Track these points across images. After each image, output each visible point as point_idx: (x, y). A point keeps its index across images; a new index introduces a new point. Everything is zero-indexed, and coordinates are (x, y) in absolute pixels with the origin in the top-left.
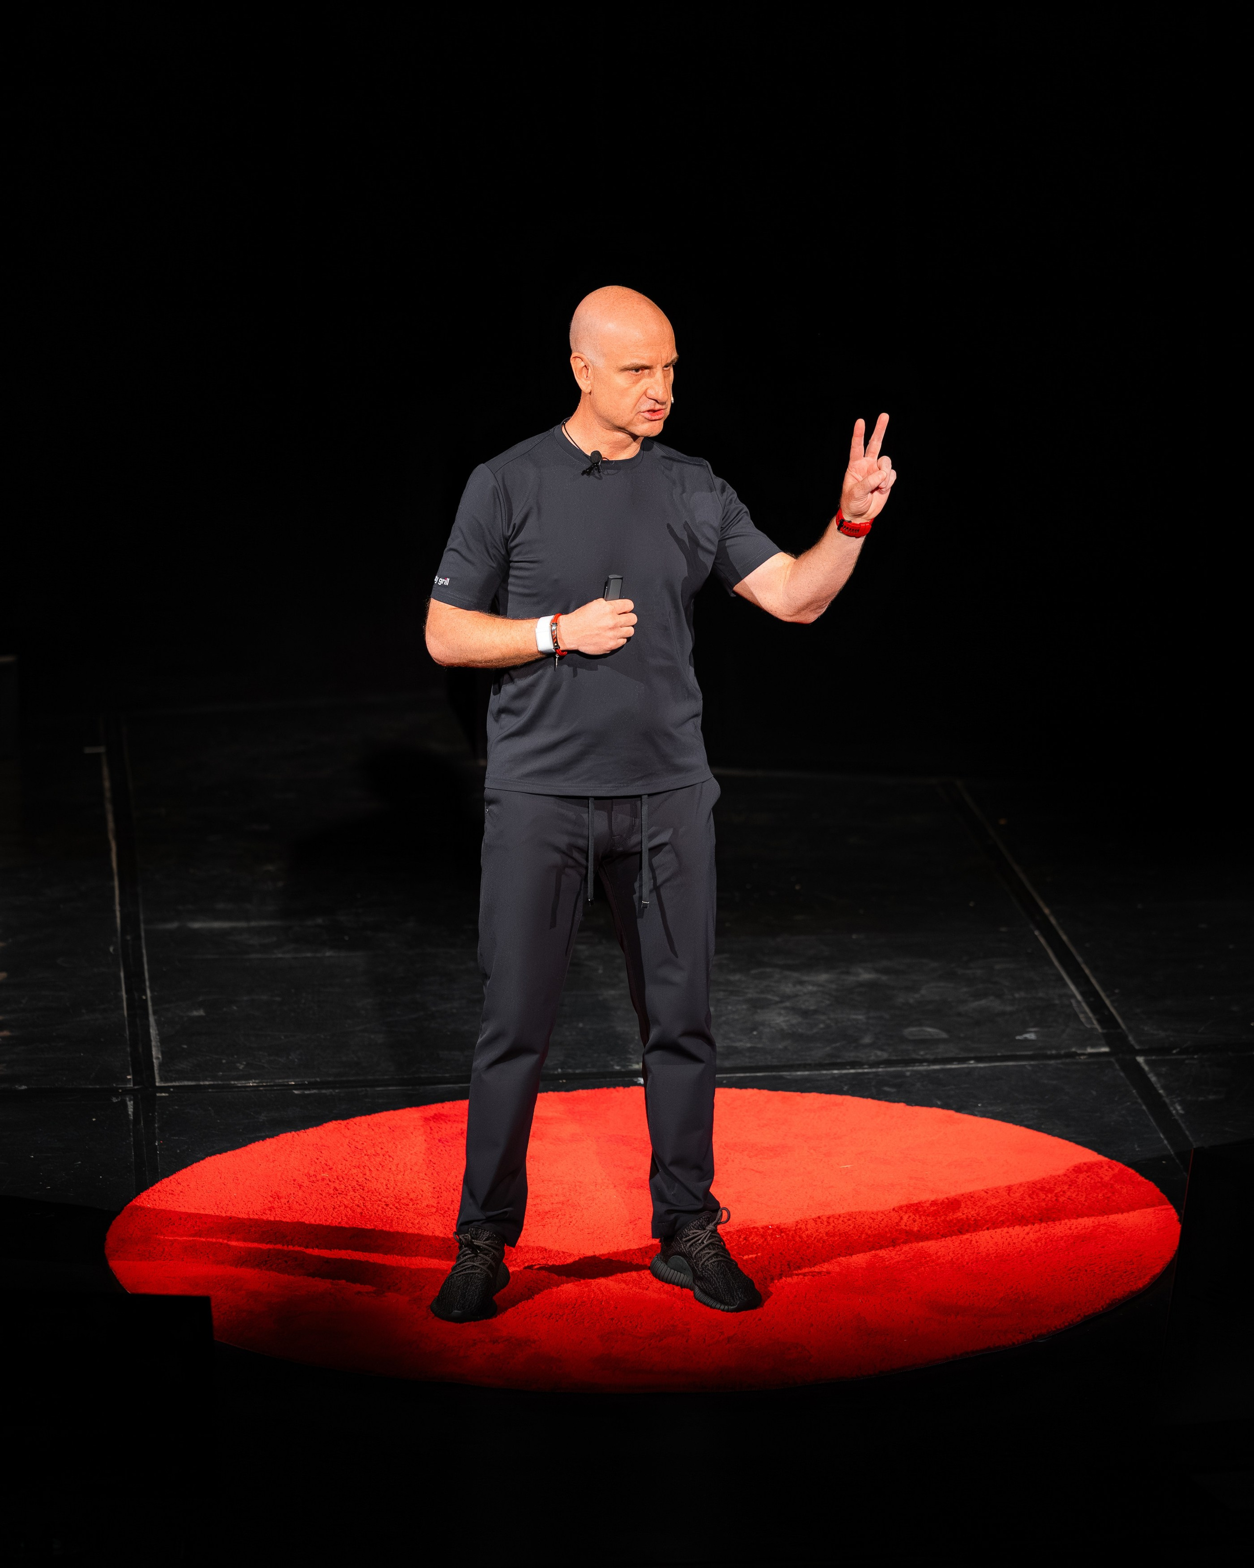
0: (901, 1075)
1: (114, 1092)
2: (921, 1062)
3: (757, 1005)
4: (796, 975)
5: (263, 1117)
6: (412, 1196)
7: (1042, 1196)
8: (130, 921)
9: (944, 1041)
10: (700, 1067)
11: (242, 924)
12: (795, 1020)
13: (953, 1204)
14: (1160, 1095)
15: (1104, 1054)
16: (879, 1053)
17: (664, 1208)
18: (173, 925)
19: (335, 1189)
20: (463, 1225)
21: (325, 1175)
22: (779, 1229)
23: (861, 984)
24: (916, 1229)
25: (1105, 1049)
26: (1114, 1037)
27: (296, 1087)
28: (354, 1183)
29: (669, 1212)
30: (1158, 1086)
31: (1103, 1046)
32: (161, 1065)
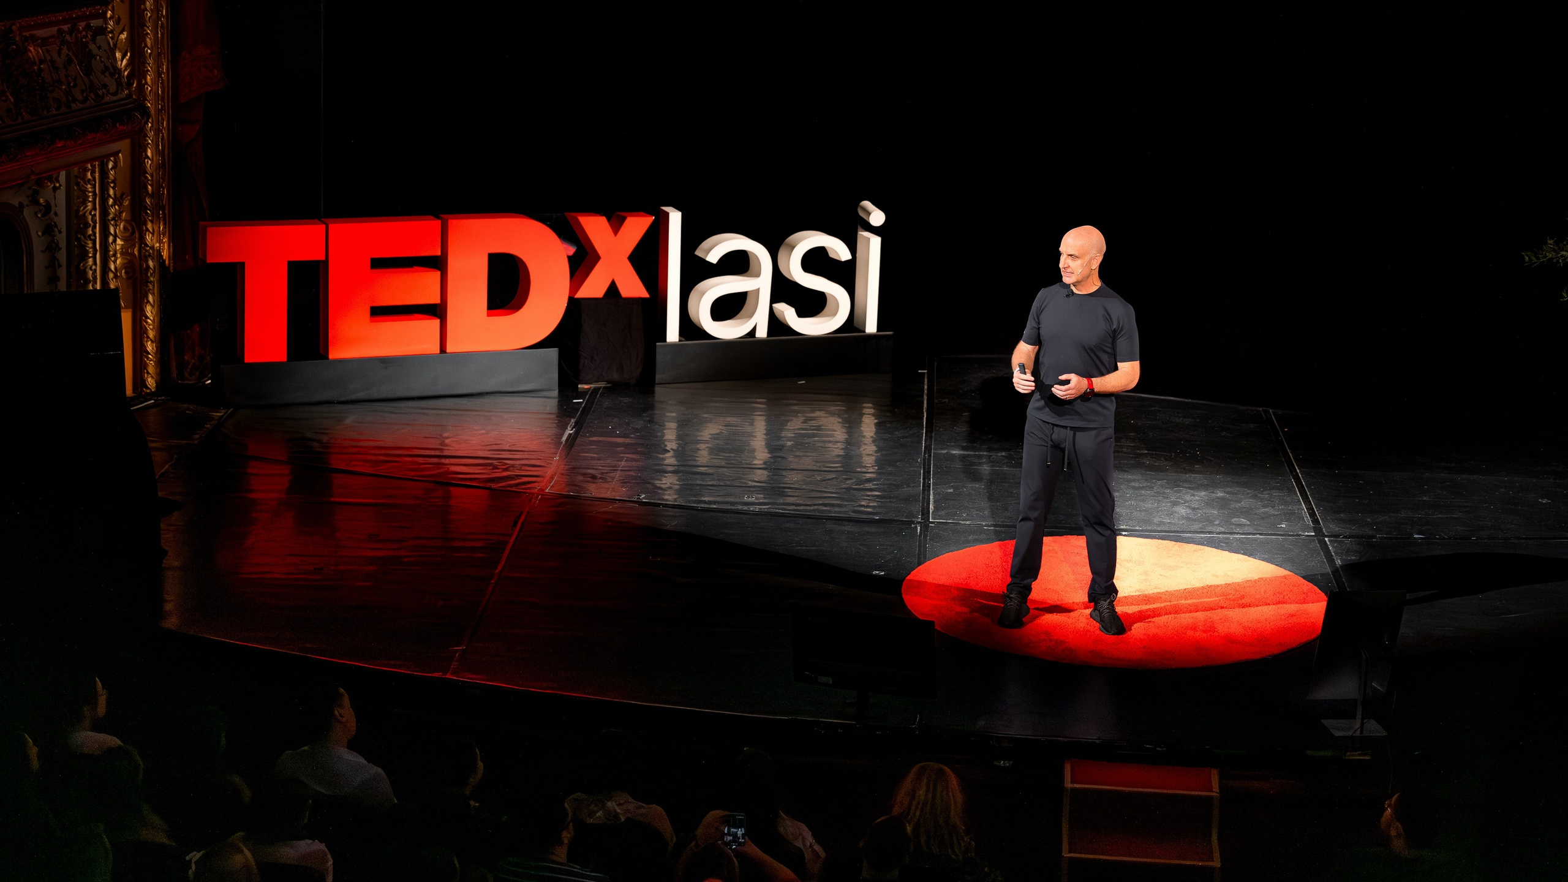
0: (1228, 539)
1: (913, 522)
2: (1238, 533)
4: (1192, 492)
5: (969, 538)
8: (928, 448)
9: (1248, 525)
12: (1189, 511)
14: (1332, 556)
15: (1313, 536)
16: (1221, 529)
21: (991, 564)
25: (1314, 534)
26: (1317, 529)
30: (1332, 551)
31: (1312, 532)
32: (933, 512)
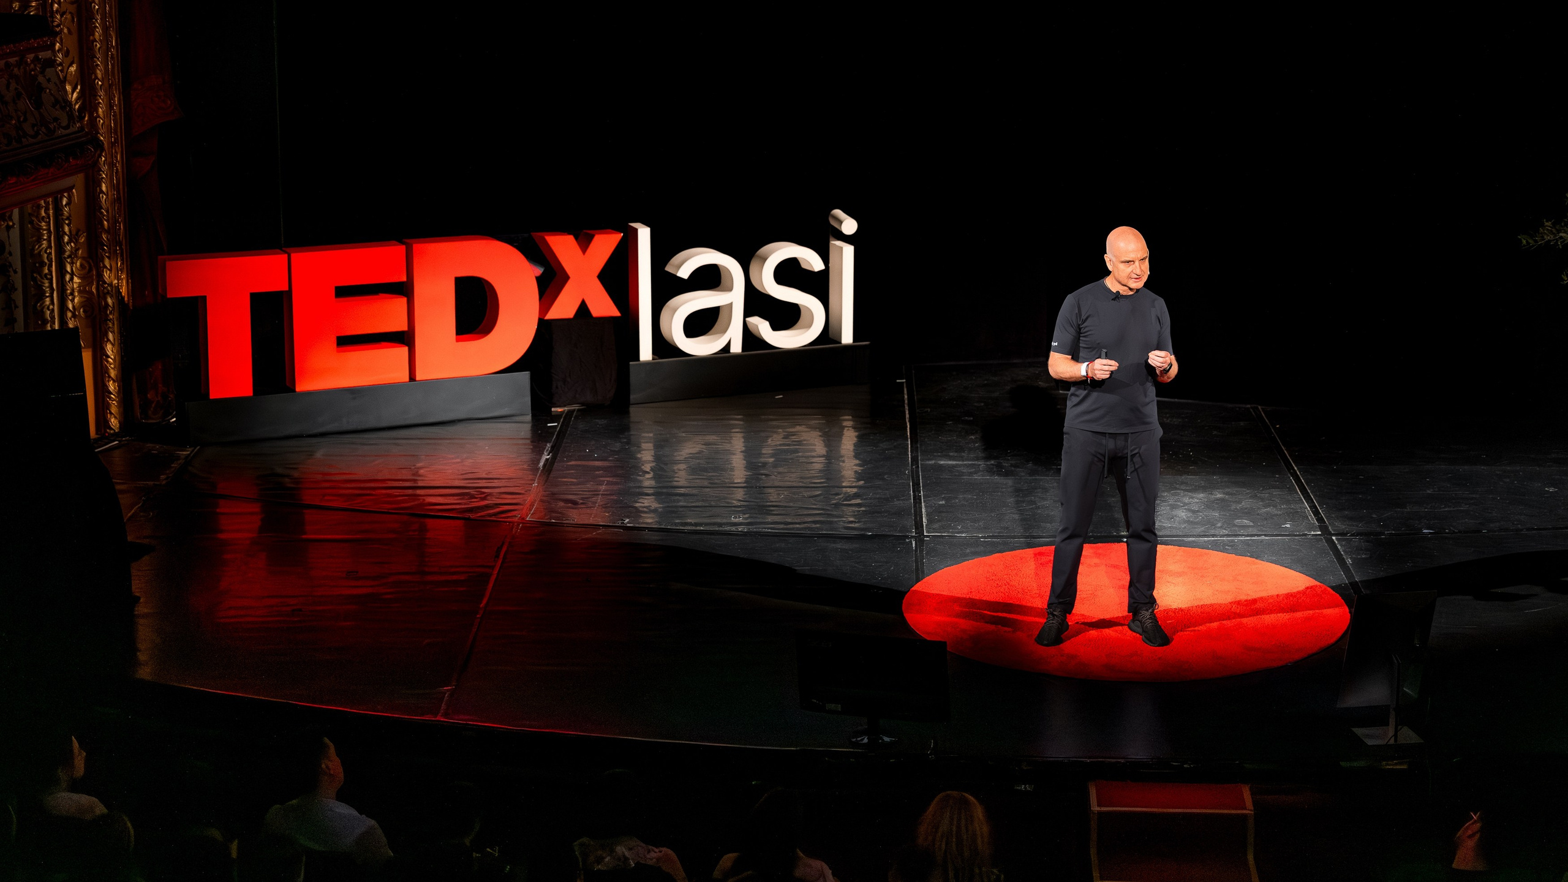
0: (1233, 541)
1: (907, 537)
3: (1174, 507)
4: (1190, 494)
5: (968, 551)
6: (1029, 588)
7: (1291, 599)
8: (915, 460)
9: (1251, 526)
10: (1151, 544)
11: (960, 463)
12: (1189, 514)
13: (1254, 601)
15: (1319, 534)
16: (1224, 531)
17: (1132, 601)
18: (933, 462)
19: (997, 584)
20: (1050, 605)
21: (993, 578)
22: (1181, 610)
23: (1217, 499)
24: (1238, 612)
25: (1320, 532)
26: (1323, 528)
27: (982, 537)
28: (1005, 582)
29: (1134, 603)
30: (1341, 550)
31: (1318, 531)
32: (926, 525)
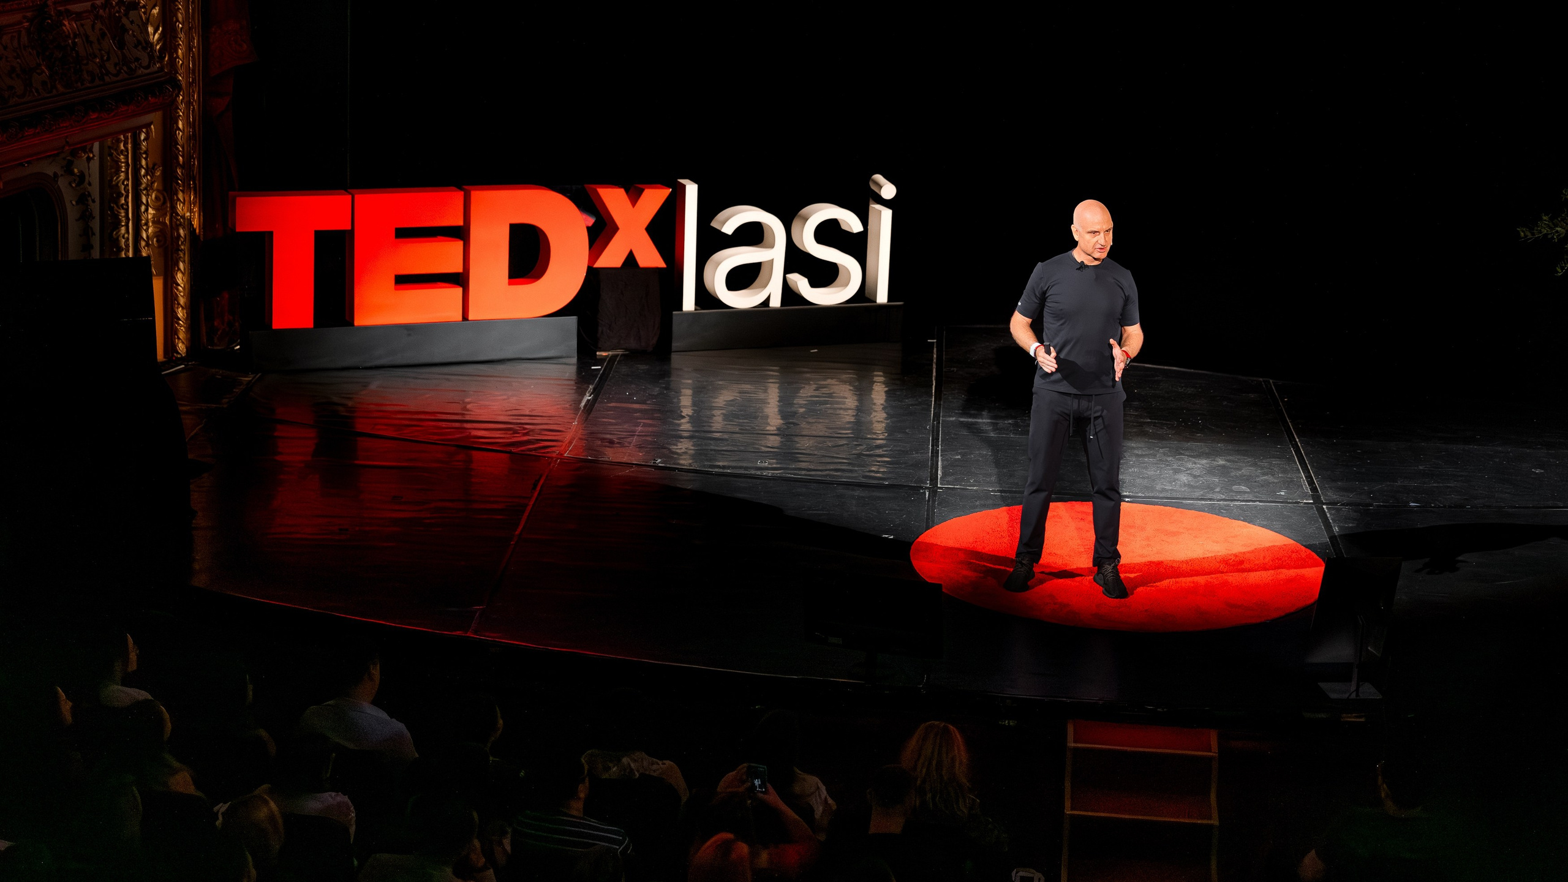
0: (1228, 505)
2: (1238, 500)
3: (1177, 471)
4: (1193, 459)
7: (1277, 561)
8: (937, 416)
9: (1248, 493)
11: (980, 420)
12: (1190, 479)
13: (1242, 562)
14: (1330, 523)
15: (1311, 503)
16: (1222, 496)
18: (954, 419)
20: (1018, 554)
21: (999, 529)
23: (1219, 466)
27: (992, 491)
30: (1330, 519)
